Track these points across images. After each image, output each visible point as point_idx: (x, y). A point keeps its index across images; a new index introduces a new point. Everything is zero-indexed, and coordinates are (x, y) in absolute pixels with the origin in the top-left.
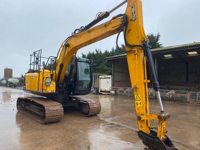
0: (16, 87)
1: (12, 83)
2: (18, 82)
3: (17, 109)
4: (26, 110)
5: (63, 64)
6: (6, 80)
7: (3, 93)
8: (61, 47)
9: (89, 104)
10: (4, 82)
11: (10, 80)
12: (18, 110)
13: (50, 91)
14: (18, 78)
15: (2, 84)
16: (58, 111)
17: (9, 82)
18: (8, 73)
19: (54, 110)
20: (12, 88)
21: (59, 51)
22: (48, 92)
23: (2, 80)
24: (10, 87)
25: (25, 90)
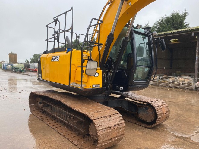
0: (22, 72)
1: (17, 68)
2: (24, 67)
3: (30, 109)
4: (44, 112)
5: (113, 34)
6: (11, 65)
7: (9, 79)
8: (107, 4)
9: (156, 108)
10: (9, 67)
11: (15, 65)
12: (31, 111)
13: (94, 86)
14: (24, 64)
15: (7, 69)
16: (117, 127)
17: (14, 67)
18: (13, 58)
19: (110, 128)
20: (18, 73)
21: (103, 11)
22: (91, 87)
23: (7, 65)
24: (16, 72)
25: (41, 80)
